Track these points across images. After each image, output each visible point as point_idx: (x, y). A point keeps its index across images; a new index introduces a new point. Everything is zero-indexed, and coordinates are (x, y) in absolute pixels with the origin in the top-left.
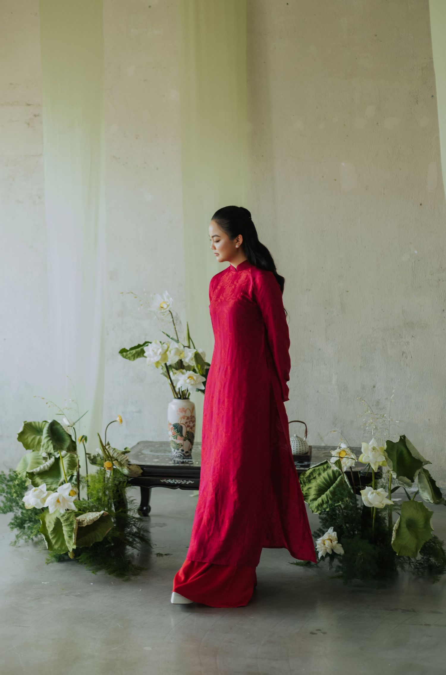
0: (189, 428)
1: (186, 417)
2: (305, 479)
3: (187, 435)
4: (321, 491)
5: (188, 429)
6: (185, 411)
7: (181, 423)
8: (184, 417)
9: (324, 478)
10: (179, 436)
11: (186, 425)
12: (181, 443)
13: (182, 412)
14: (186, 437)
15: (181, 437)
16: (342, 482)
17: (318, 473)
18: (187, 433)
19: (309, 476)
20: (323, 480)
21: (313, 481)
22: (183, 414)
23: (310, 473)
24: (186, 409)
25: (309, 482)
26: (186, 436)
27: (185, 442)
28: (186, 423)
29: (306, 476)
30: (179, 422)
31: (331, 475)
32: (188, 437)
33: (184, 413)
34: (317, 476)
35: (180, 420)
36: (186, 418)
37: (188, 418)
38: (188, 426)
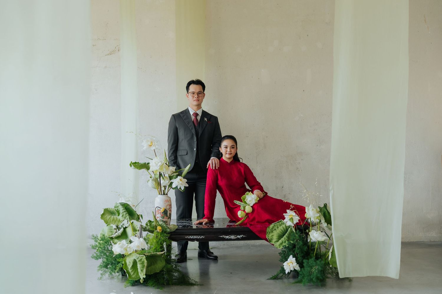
2: (270, 231)
4: (280, 237)
9: (281, 229)
16: (292, 232)
17: (277, 227)
19: (272, 229)
20: (281, 230)
21: (274, 231)
23: (272, 227)
25: (272, 232)
29: (271, 229)
31: (285, 228)
34: (277, 228)
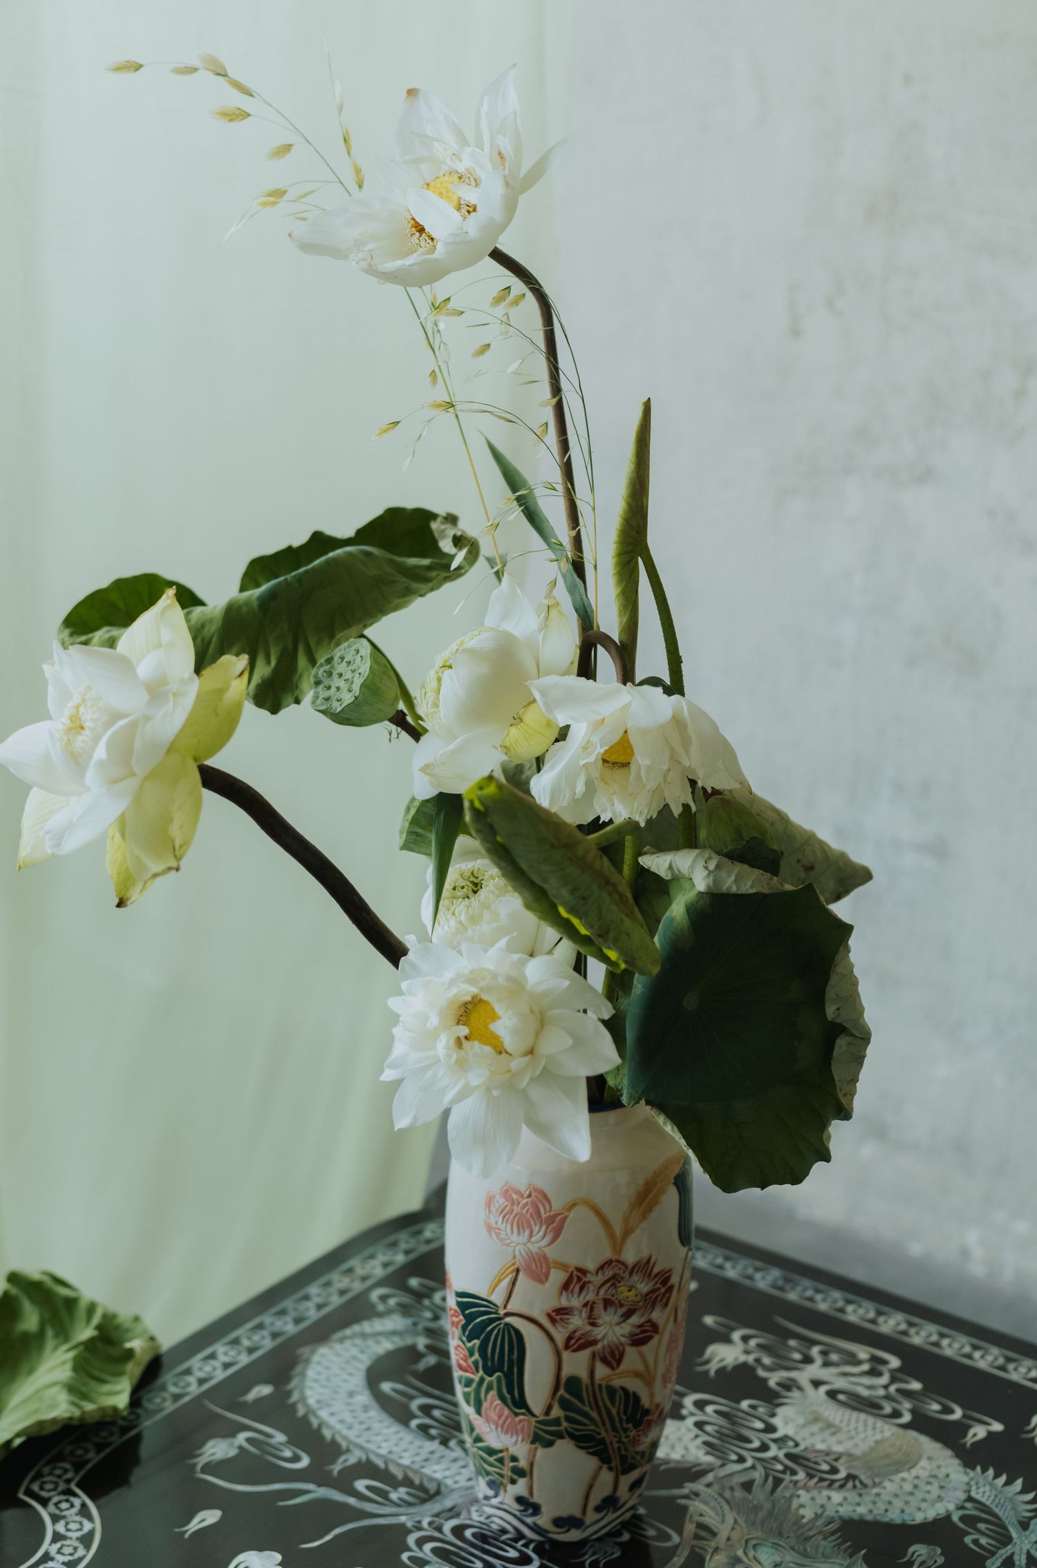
0: (586, 1354)
1: (563, 1267)
3: (564, 1405)
5: (576, 1364)
6: (556, 1225)
7: (510, 1308)
8: (538, 1268)
10: (493, 1393)
11: (560, 1335)
12: (513, 1450)
13: (521, 1225)
14: (557, 1422)
15: (506, 1411)
18: (562, 1392)
22: (539, 1241)
24: (557, 1205)
26: (556, 1412)
27: (541, 1452)
28: (558, 1315)
30: (498, 1298)
32: (568, 1419)
33: (538, 1230)
35: (505, 1283)
36: (557, 1277)
37: (576, 1280)
38: (576, 1343)
